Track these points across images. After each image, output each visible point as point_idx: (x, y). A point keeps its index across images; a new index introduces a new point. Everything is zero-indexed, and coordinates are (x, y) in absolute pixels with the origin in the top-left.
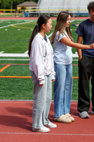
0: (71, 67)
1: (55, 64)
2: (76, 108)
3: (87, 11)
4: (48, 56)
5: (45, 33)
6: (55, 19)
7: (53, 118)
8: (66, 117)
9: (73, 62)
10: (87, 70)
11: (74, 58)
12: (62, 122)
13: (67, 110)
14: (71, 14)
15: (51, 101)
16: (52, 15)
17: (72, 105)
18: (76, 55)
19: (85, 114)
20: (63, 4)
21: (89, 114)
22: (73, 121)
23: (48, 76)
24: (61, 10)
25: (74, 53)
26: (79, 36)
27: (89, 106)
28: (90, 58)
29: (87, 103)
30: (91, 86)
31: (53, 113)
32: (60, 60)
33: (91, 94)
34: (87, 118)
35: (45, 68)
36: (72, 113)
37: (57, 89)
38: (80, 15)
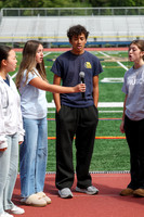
0: (45, 122)
2: (53, 184)
3: (67, 40)
4: (10, 107)
5: (7, 72)
6: (21, 51)
7: (18, 200)
8: (39, 197)
9: (49, 115)
10: (69, 127)
11: (49, 109)
12: (32, 205)
13: (40, 187)
14: (45, 45)
16: (16, 46)
17: (46, 180)
18: (53, 105)
19: (67, 192)
20: (34, 29)
21: (73, 191)
22: (48, 204)
24: (30, 38)
25: (49, 101)
26: (56, 76)
27: (72, 179)
28: (72, 108)
29: (69, 175)
30: (74, 149)
31: (19, 192)
32: (29, 112)
33: (75, 162)
34: (70, 197)
36: (47, 190)
37: (25, 156)
38: (59, 45)
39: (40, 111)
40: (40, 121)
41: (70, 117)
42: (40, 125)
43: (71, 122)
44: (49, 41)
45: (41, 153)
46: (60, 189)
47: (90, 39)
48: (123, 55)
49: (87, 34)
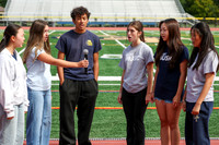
3: (71, 20)
5: (15, 48)
6: (28, 29)
9: (53, 87)
11: (53, 82)
14: (50, 24)
15: (24, 140)
16: (24, 24)
18: (57, 78)
20: (40, 9)
23: (19, 106)
25: (53, 75)
26: (60, 52)
29: (71, 141)
30: (76, 119)
32: (36, 84)
33: (76, 130)
35: (15, 96)
38: (63, 24)
39: (45, 83)
41: (72, 90)
42: (45, 97)
43: (74, 94)
44: (54, 20)
47: (91, 20)
48: (121, 34)
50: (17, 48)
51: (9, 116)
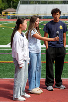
0: (40, 54)
1: (30, 52)
2: (44, 84)
3: (51, 15)
4: (25, 47)
6: (29, 21)
7: (27, 91)
8: (37, 90)
9: (42, 51)
11: (42, 48)
13: (38, 85)
14: (40, 18)
15: (27, 79)
16: (27, 18)
17: (41, 82)
18: (44, 46)
19: (50, 88)
20: (35, 10)
21: (54, 87)
22: (42, 93)
24: (33, 15)
25: (42, 44)
27: (53, 82)
28: (53, 48)
30: (54, 68)
31: (28, 87)
32: (33, 49)
33: (54, 74)
34: (52, 90)
35: (23, 56)
36: (41, 87)
37: (31, 70)
38: (47, 18)
40: (38, 54)
42: (38, 56)
44: (42, 16)
45: (38, 69)
46: (47, 86)
47: (62, 15)
49: (60, 13)
50: (23, 30)
51: (21, 66)
